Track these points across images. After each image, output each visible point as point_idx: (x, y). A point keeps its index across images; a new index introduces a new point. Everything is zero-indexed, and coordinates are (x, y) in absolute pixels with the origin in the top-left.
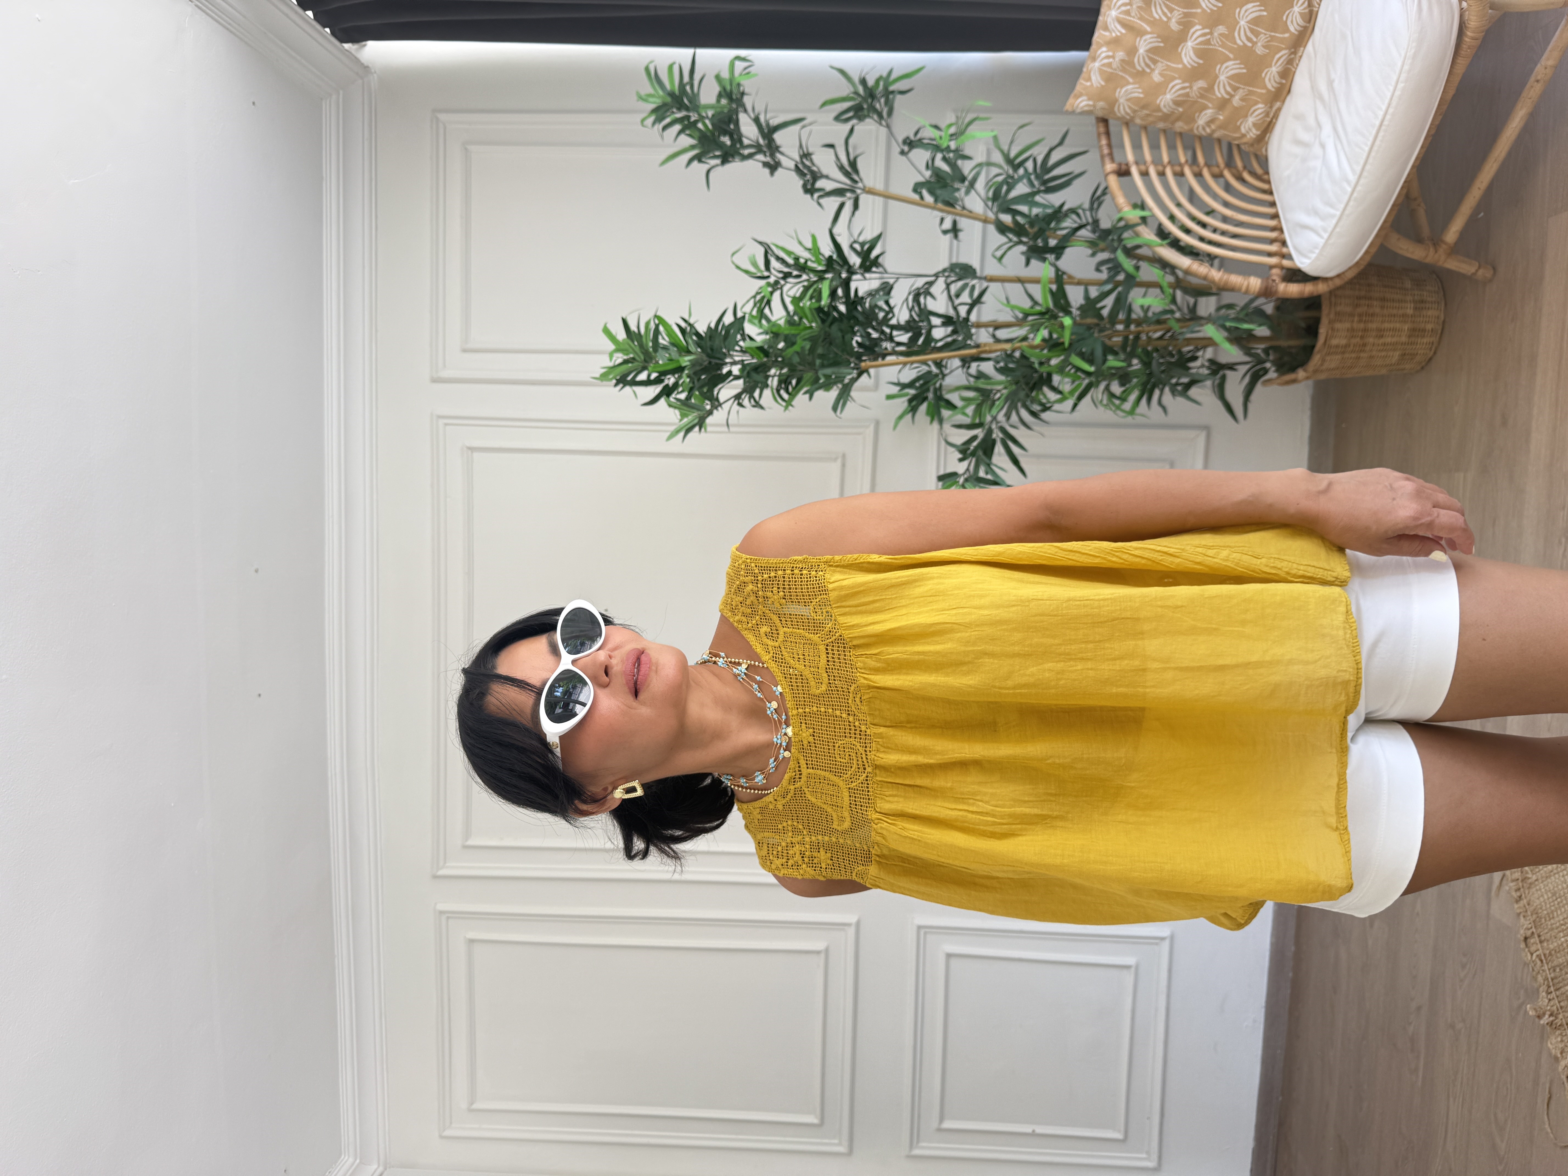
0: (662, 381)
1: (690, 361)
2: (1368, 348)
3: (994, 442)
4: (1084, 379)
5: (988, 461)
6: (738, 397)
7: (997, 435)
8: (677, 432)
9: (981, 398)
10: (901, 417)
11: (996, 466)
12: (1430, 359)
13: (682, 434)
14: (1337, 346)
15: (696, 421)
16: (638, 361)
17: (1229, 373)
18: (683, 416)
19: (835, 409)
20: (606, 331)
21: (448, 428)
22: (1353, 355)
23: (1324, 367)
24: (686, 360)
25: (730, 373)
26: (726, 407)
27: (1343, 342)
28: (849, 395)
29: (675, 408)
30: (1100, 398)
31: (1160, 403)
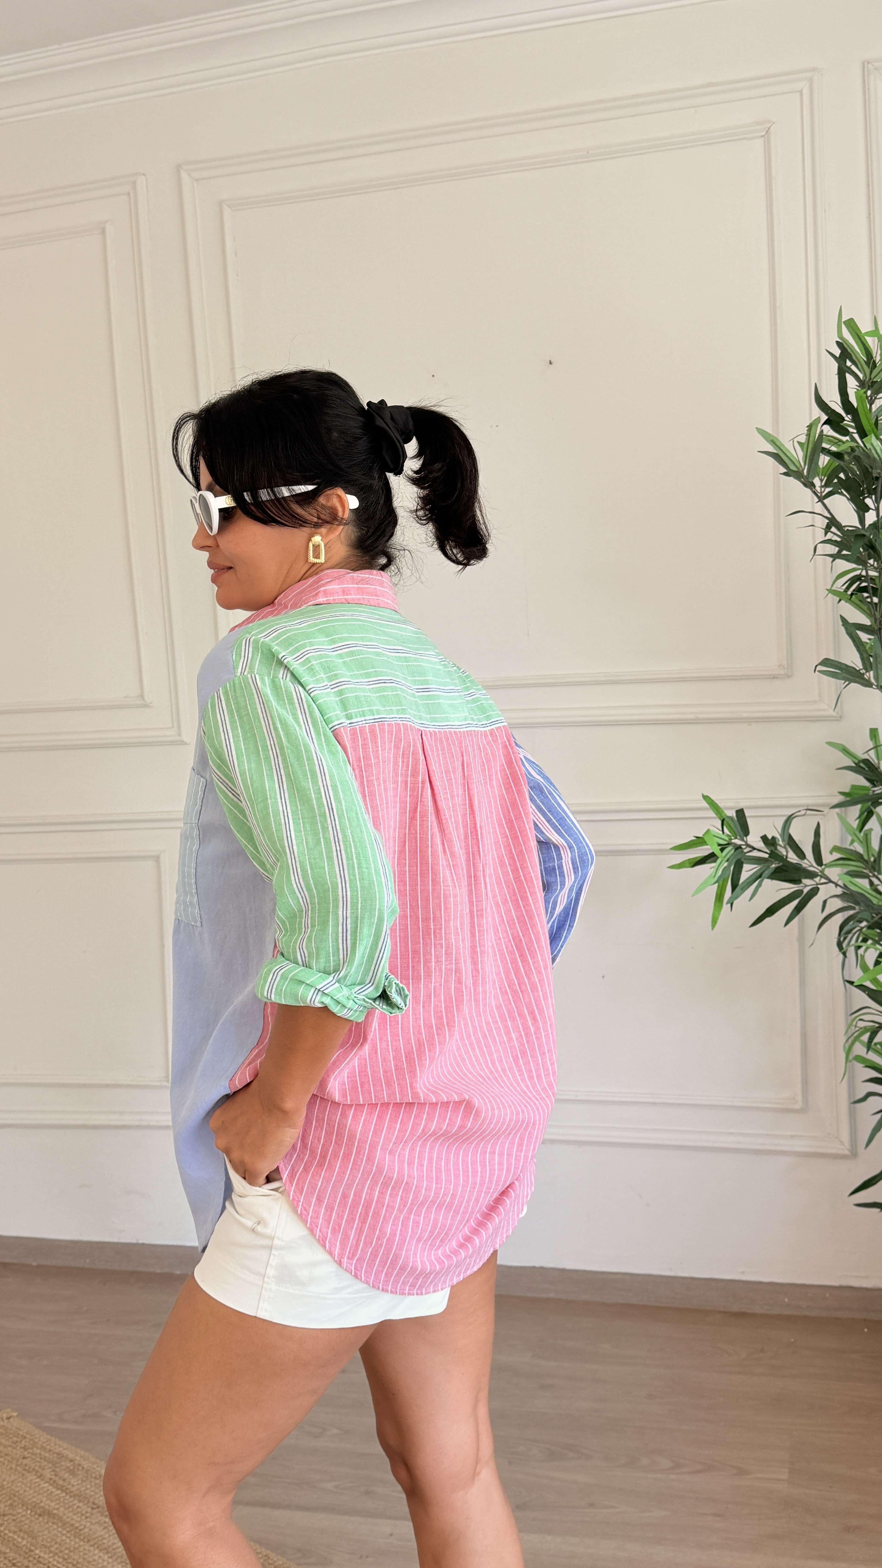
0: (848, 412)
1: (875, 448)
3: (796, 881)
6: (834, 522)
8: (773, 442)
10: (846, 751)
15: (793, 468)
16: (871, 371)
18: (798, 447)
21: (798, 95)
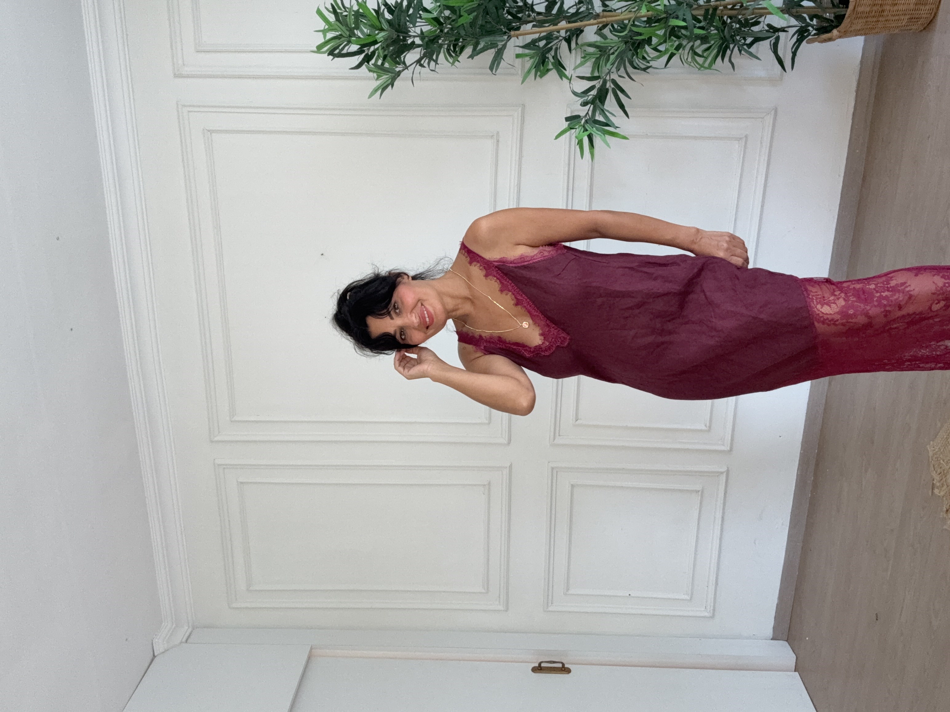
0: (364, 51)
1: (383, 37)
2: (885, 13)
3: (607, 91)
4: (675, 41)
5: (601, 107)
6: (419, 62)
7: (609, 85)
9: (599, 52)
11: (608, 111)
12: (931, 21)
13: (380, 91)
14: (863, 12)
15: (390, 81)
16: (344, 37)
17: (781, 34)
18: (378, 77)
19: (491, 68)
20: (319, 12)
22: (875, 19)
23: (852, 29)
24: (381, 36)
25: (413, 43)
26: (411, 69)
27: (868, 9)
28: (502, 58)
29: (374, 72)
30: (686, 58)
31: (730, 61)
